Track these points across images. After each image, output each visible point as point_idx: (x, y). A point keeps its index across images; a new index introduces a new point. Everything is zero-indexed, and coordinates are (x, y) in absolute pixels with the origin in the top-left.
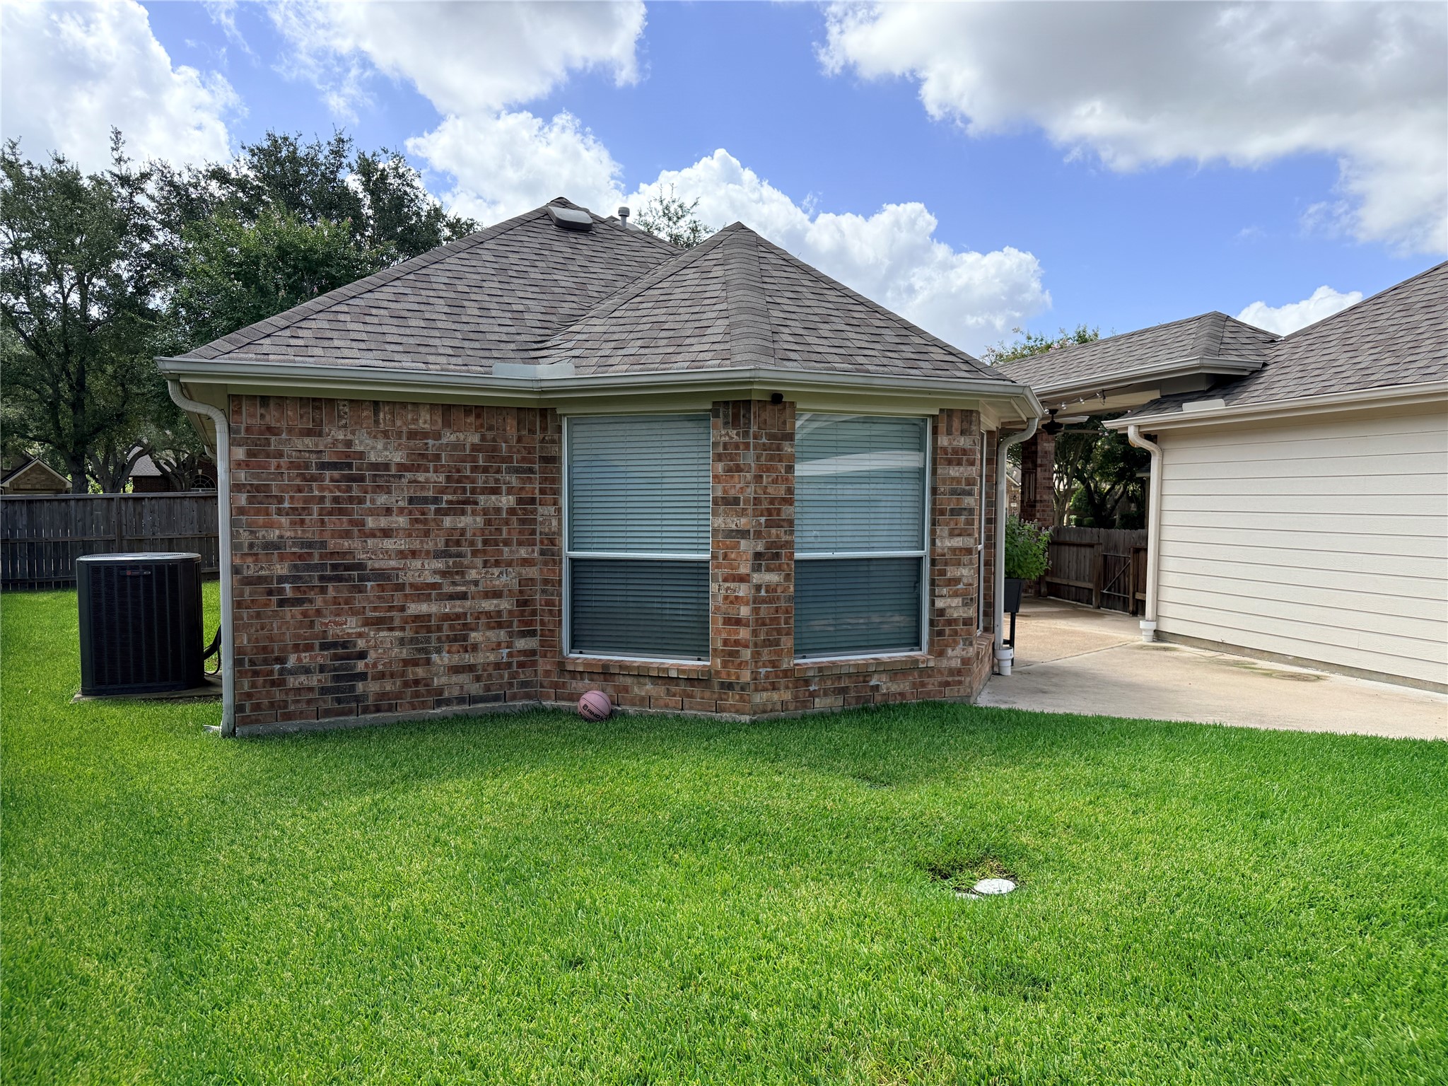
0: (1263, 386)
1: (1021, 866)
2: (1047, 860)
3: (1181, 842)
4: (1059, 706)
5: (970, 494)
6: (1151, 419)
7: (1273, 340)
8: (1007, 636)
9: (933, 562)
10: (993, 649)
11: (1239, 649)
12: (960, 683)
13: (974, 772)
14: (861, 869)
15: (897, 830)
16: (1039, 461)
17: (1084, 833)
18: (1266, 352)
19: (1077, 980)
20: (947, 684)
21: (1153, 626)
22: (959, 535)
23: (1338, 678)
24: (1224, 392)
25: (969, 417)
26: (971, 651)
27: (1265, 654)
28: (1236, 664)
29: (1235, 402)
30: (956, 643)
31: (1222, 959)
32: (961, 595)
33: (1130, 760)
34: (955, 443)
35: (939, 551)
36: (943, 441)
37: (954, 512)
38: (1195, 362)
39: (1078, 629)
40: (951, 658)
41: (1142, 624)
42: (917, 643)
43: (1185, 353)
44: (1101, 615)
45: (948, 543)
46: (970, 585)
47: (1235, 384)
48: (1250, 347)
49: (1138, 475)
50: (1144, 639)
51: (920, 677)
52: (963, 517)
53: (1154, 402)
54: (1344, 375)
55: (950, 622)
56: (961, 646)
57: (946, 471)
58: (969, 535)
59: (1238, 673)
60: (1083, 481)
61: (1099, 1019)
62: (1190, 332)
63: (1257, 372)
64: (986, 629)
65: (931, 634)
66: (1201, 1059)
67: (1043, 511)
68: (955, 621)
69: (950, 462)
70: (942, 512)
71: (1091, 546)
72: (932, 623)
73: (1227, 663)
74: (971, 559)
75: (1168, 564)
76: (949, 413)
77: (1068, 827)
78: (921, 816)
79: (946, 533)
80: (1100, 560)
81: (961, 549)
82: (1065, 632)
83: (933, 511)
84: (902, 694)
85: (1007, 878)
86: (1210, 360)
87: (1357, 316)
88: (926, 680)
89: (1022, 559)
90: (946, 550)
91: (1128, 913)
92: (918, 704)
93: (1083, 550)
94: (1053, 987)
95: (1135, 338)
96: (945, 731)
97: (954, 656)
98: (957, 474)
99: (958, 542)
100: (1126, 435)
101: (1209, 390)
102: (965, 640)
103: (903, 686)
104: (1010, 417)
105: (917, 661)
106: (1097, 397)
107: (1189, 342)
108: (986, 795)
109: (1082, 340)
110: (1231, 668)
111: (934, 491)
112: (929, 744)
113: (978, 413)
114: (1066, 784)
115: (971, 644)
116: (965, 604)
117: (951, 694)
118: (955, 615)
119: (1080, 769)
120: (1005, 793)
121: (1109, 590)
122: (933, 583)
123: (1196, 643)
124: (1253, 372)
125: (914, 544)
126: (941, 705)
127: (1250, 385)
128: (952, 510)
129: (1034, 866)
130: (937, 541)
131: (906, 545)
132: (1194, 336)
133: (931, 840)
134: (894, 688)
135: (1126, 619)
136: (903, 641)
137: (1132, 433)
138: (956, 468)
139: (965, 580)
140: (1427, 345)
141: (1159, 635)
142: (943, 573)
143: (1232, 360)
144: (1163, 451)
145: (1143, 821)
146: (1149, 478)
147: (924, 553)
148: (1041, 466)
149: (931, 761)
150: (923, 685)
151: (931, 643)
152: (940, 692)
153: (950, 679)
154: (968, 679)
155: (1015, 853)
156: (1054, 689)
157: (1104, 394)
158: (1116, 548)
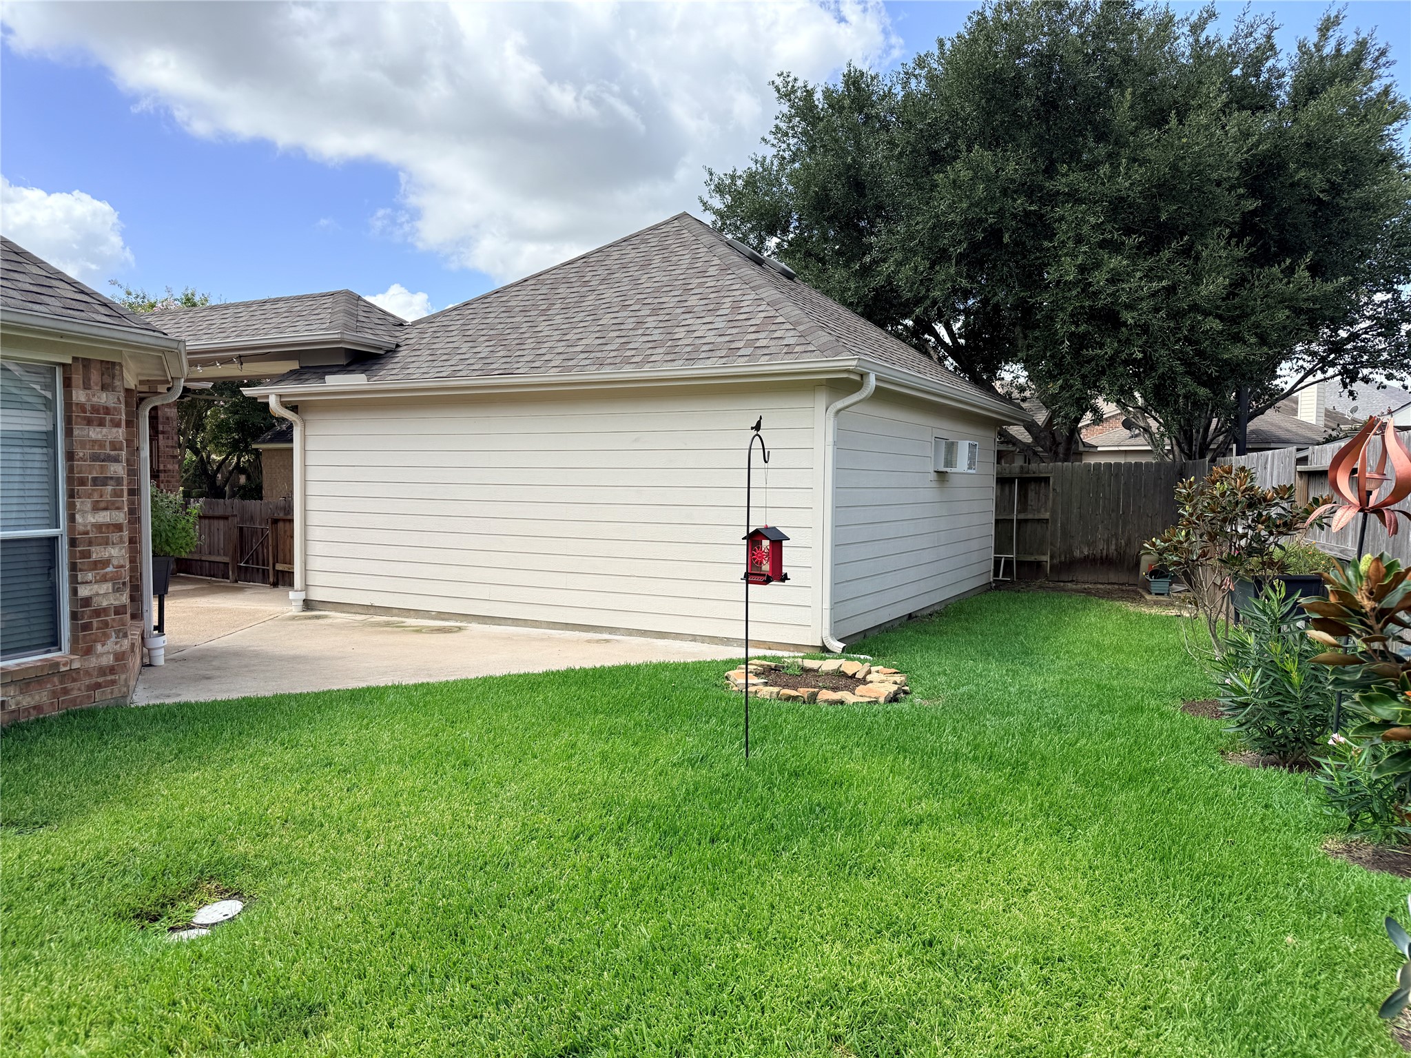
0: (399, 365)
1: (244, 879)
2: (275, 864)
3: (404, 808)
4: (228, 691)
5: (116, 460)
6: (293, 389)
7: (401, 324)
8: (155, 621)
9: (73, 543)
10: (143, 638)
11: (387, 610)
12: (113, 682)
13: (157, 784)
14: (42, 944)
15: (79, 880)
16: (161, 428)
17: (306, 824)
18: (397, 334)
19: (356, 990)
20: (98, 686)
21: (302, 596)
22: (106, 509)
23: (475, 627)
24: (363, 368)
25: (110, 369)
26: (126, 644)
27: (412, 612)
28: (388, 624)
29: (376, 378)
30: (107, 636)
31: (481, 917)
32: (111, 579)
33: (326, 735)
34: (95, 399)
35: (80, 528)
36: (79, 396)
37: (100, 481)
38: (336, 336)
39: (222, 605)
40: (102, 654)
41: (292, 595)
42: (55, 643)
43: (324, 326)
44: (241, 589)
45: (92, 519)
46: (122, 566)
47: (374, 361)
48: (382, 327)
49: (254, 446)
50: (295, 609)
51: (61, 682)
52: (110, 488)
53: (292, 372)
54: (468, 362)
55: (98, 613)
56: (113, 639)
57: (85, 433)
58: (118, 508)
59: (392, 633)
60: (196, 452)
61: (391, 1026)
62: (325, 306)
63: (392, 351)
64: (134, 617)
65: (74, 629)
66: (500, 1027)
67: (168, 481)
68: (105, 611)
69: (89, 422)
70: (82, 482)
71: (225, 518)
72: (74, 616)
73: (379, 624)
74: (121, 537)
75: (314, 533)
76: (86, 363)
77: (286, 821)
78: (106, 854)
79: (89, 506)
80: (236, 532)
81: (108, 525)
82: (209, 610)
83: (70, 480)
84: (38, 708)
85: (229, 898)
86: (350, 336)
87: (471, 311)
88: (69, 685)
89: (170, 535)
90: (89, 528)
91: (380, 897)
92: (62, 716)
93: (216, 522)
94: (331, 1009)
95: (268, 306)
96: (106, 743)
97: (105, 652)
98: (100, 437)
99: (104, 517)
100: (267, 404)
101: (348, 365)
102: (117, 632)
103: (40, 697)
104: (150, 375)
105: (57, 664)
106: (234, 363)
107: (325, 315)
108: (182, 807)
109: (189, 302)
110: (385, 629)
111: (70, 456)
112: (90, 762)
113: (120, 365)
114: (268, 775)
115: (125, 636)
116: (116, 590)
117: (102, 697)
118: (105, 604)
119: (276, 756)
120: (203, 800)
121: (247, 562)
122: (73, 567)
123: (346, 608)
124: (387, 352)
125: (48, 522)
126: (92, 713)
127: (387, 363)
128: (95, 480)
129: (260, 875)
130: (77, 516)
131: (34, 522)
132: (330, 311)
133: (127, 880)
134: (26, 701)
135: (268, 591)
136: (35, 642)
137: (273, 402)
138: (98, 429)
139: (115, 562)
140: (530, 343)
141: (308, 604)
142: (86, 555)
143: (370, 337)
144: (304, 422)
145: (363, 797)
146: (292, 449)
147: (61, 531)
148: (163, 432)
149: (97, 783)
150: (66, 691)
151: (74, 640)
152: (89, 697)
153: (100, 680)
154: (123, 677)
155: (235, 866)
156: (218, 673)
157: (241, 359)
158: (252, 519)
